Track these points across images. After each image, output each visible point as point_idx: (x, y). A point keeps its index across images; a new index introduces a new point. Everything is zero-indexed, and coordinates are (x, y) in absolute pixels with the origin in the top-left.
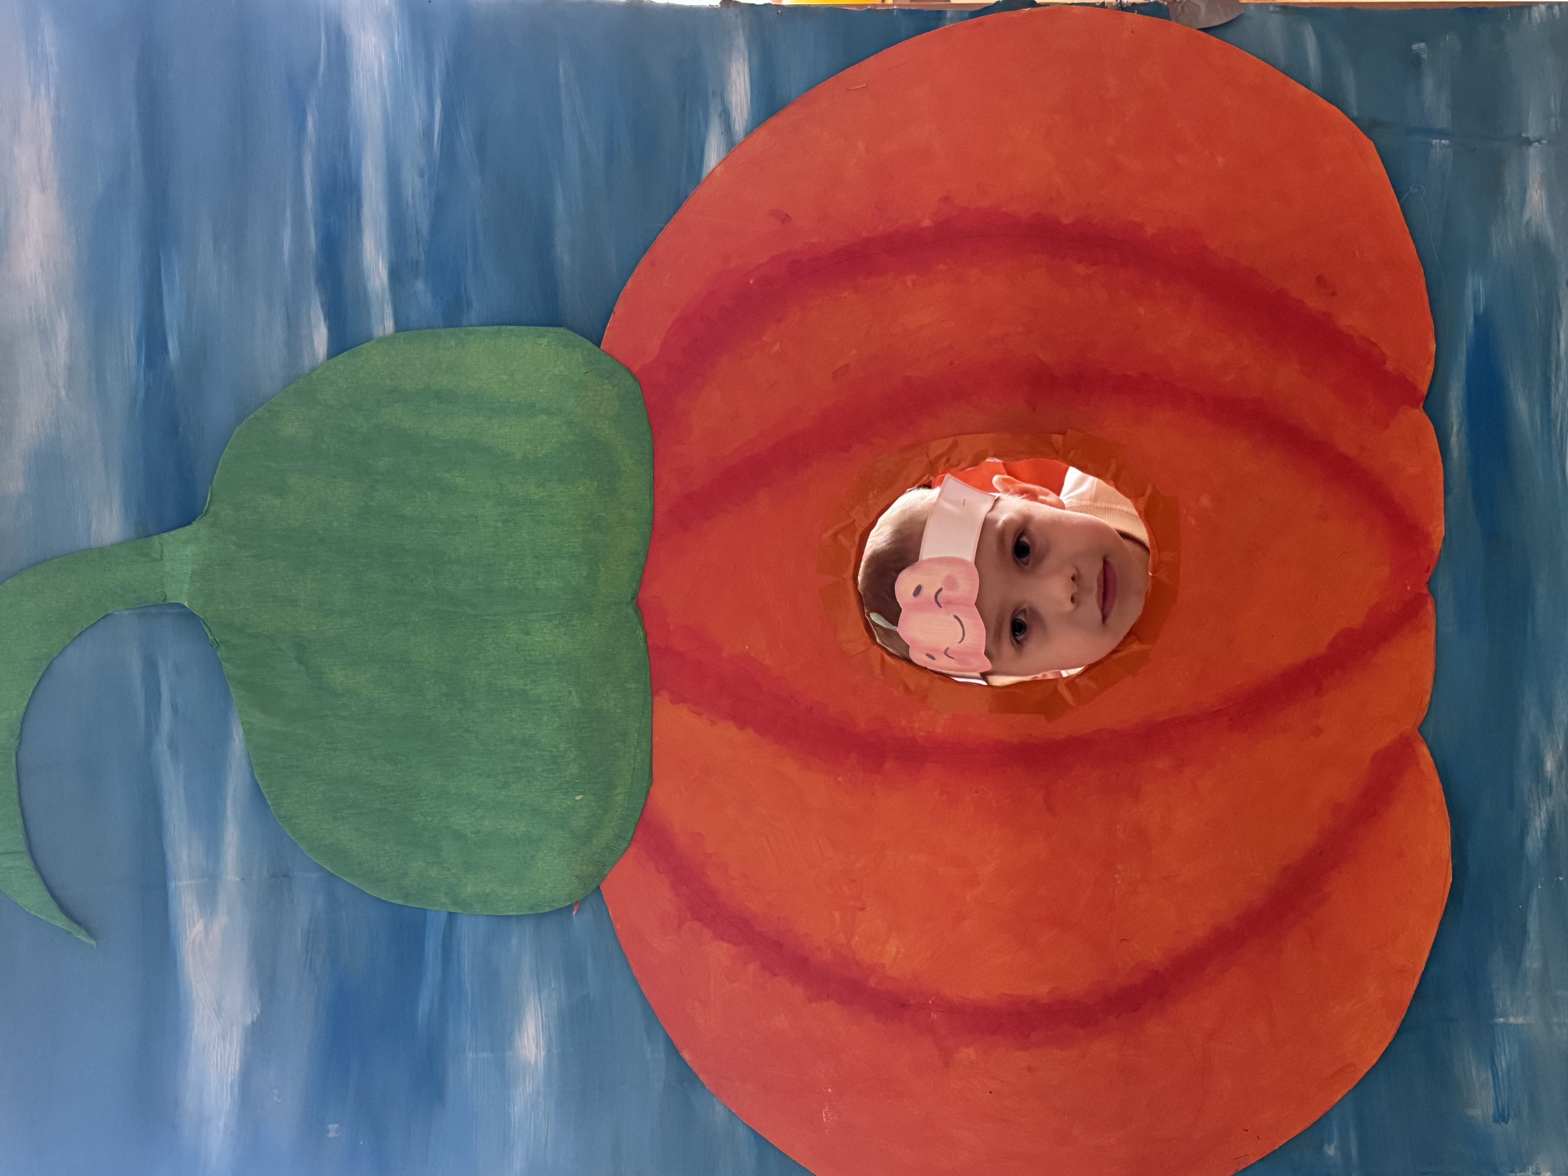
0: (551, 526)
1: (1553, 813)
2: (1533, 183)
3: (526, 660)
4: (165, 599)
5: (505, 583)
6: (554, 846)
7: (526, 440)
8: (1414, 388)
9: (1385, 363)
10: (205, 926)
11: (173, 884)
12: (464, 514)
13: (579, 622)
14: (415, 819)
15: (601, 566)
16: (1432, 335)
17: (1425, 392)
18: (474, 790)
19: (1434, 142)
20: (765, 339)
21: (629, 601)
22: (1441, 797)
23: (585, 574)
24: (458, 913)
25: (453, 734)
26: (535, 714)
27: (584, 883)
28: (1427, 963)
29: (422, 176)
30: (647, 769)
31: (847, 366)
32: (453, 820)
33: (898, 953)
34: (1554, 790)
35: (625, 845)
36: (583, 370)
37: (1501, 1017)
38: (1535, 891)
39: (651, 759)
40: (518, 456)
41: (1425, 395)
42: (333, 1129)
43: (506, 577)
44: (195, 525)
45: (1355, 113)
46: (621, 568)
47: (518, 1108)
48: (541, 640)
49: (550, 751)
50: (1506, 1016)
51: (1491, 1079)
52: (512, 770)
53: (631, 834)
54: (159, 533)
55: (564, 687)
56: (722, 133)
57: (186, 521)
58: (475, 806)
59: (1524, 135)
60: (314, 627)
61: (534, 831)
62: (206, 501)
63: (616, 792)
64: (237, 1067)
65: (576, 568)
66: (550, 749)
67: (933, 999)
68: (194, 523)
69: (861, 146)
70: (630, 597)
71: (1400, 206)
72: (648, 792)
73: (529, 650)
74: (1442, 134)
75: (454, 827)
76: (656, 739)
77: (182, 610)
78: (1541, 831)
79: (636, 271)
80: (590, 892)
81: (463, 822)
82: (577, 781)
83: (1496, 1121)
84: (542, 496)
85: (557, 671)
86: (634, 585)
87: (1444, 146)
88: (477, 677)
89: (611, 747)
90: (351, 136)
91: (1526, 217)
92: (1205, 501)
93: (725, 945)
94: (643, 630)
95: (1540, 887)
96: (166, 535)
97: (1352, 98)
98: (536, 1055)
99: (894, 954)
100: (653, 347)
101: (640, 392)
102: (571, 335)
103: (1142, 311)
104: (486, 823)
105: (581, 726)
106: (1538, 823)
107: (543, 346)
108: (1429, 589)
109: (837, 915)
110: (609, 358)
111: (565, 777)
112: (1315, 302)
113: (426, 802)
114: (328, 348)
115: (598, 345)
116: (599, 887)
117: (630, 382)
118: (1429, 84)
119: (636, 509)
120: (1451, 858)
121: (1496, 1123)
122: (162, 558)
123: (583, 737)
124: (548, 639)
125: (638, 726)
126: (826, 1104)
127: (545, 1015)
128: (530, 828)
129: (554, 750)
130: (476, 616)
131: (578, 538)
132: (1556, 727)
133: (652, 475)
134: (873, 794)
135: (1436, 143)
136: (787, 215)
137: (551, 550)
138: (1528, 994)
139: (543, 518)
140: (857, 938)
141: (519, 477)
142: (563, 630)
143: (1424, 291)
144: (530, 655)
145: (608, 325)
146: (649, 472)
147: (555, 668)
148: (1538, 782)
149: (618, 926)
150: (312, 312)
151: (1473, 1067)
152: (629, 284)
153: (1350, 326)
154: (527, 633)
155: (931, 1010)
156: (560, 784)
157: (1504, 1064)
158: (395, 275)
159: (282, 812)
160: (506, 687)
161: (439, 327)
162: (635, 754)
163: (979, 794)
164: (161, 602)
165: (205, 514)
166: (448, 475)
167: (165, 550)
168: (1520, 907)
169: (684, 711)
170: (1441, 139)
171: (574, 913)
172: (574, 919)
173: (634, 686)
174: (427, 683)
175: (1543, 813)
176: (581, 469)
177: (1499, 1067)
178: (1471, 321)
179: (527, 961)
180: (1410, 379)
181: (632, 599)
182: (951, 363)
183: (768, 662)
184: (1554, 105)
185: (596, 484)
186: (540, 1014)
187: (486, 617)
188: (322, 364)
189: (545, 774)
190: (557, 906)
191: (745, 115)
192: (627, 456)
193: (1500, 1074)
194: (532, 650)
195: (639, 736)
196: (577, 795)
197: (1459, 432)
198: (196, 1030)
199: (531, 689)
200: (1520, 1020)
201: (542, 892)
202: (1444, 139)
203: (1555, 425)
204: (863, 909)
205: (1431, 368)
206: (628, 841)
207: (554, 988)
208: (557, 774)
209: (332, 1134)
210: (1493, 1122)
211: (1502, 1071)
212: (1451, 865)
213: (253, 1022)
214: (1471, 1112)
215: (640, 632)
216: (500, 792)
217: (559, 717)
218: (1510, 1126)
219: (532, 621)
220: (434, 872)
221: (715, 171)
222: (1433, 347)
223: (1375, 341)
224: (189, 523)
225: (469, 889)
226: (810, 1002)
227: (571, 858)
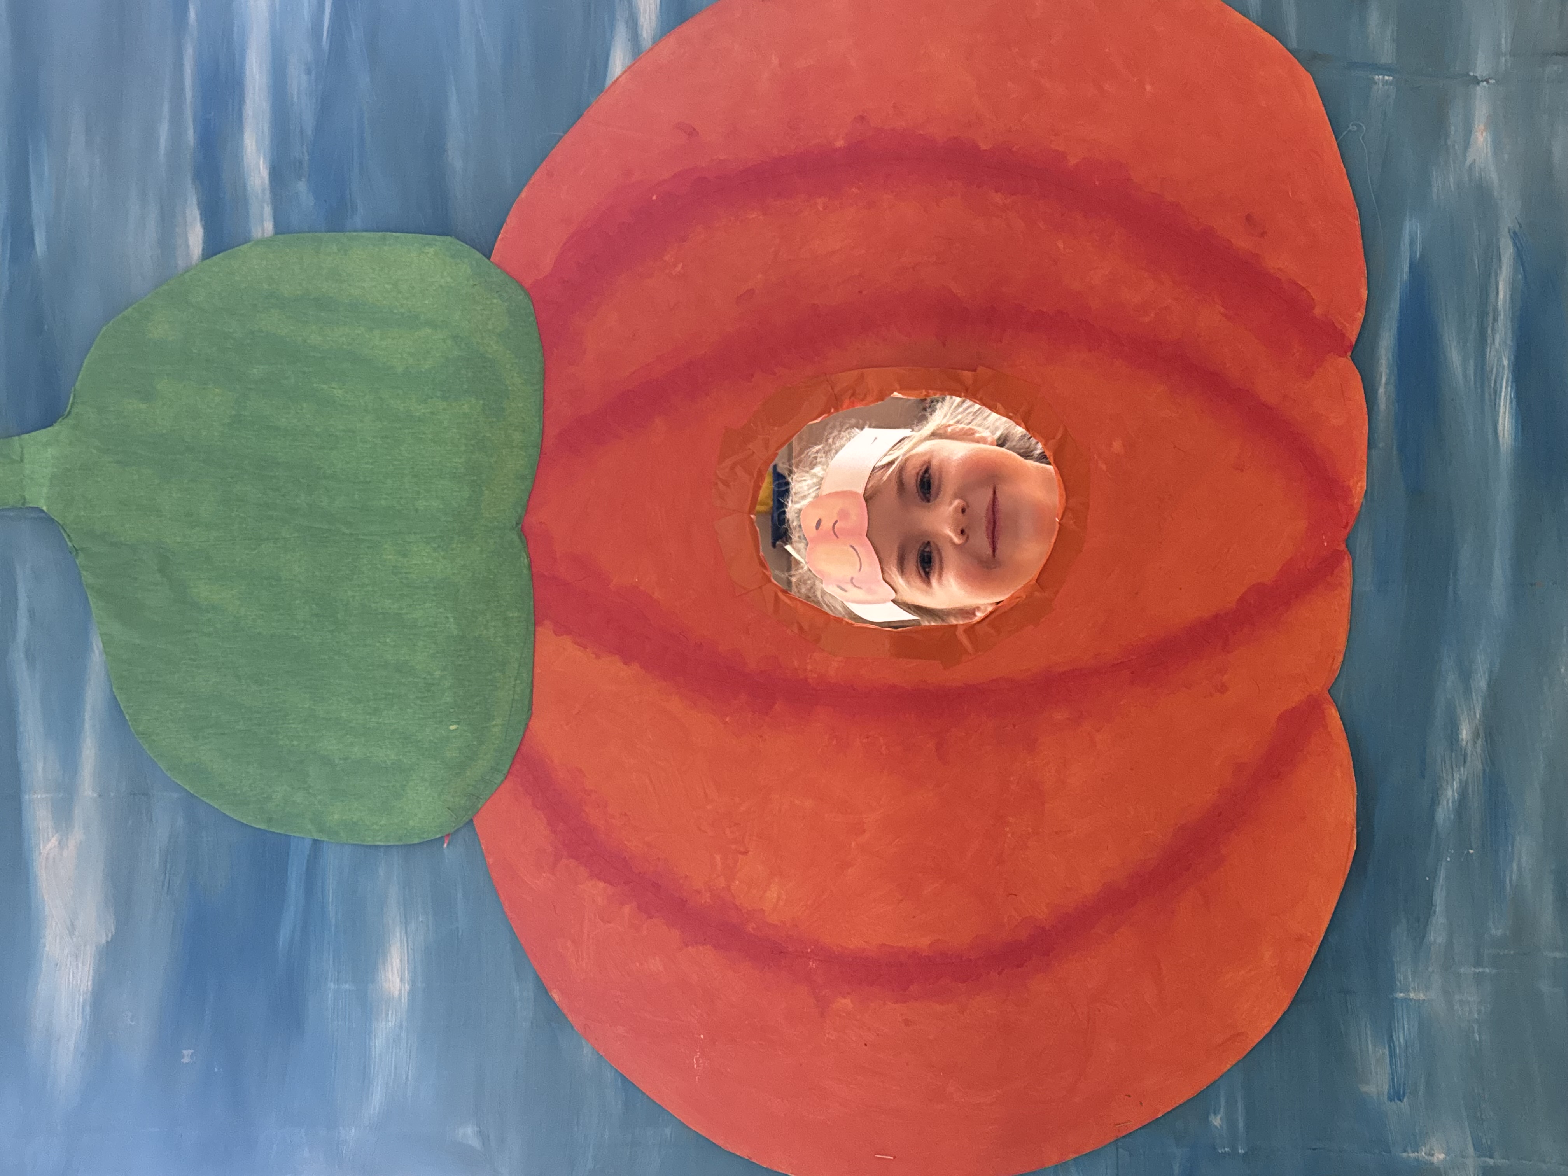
0: (432, 444)
1: (1467, 782)
2: (1479, 125)
3: (402, 582)
4: (23, 504)
5: (383, 502)
6: (426, 776)
7: (409, 353)
8: (1343, 335)
9: (1313, 309)
10: (59, 843)
11: (27, 797)
12: (341, 428)
13: (459, 546)
14: (281, 743)
15: (484, 488)
16: (1364, 281)
17: (1354, 340)
18: (343, 714)
19: (1377, 77)
20: (666, 258)
21: (514, 526)
22: (1348, 762)
23: (467, 495)
24: (323, 841)
25: (323, 657)
26: (410, 639)
27: (456, 815)
28: (1326, 933)
29: (309, 72)
30: (527, 702)
31: (751, 292)
32: (321, 745)
33: (779, 898)
34: (1469, 759)
35: (500, 778)
36: (471, 282)
37: (1401, 992)
38: (1444, 863)
39: (532, 691)
40: (400, 370)
41: (1354, 344)
42: (187, 1055)
43: (385, 496)
44: (56, 427)
45: (1294, 45)
46: (506, 491)
47: (379, 1043)
48: (419, 563)
49: (425, 678)
50: (1407, 991)
51: (1387, 1053)
52: (383, 696)
53: (508, 766)
54: (19, 435)
55: (440, 612)
56: (629, 40)
57: (47, 422)
58: (344, 732)
59: (1471, 74)
60: (179, 539)
61: (405, 761)
62: (68, 403)
63: (494, 723)
64: (90, 989)
65: (458, 490)
66: (424, 676)
67: (813, 947)
68: (55, 424)
69: (775, 61)
70: (514, 523)
71: (1338, 144)
72: (527, 725)
73: (406, 573)
74: (1385, 69)
75: (322, 752)
76: (538, 671)
77: (42, 515)
78: (1453, 802)
79: (531, 182)
80: (462, 825)
81: (331, 747)
82: (452, 710)
83: (1391, 1099)
84: (424, 413)
85: (435, 595)
86: (519, 510)
87: (1386, 83)
88: (351, 600)
89: (489, 677)
90: (235, 29)
91: (1469, 161)
92: (1117, 446)
93: (601, 885)
94: (527, 556)
95: (1449, 859)
96: (26, 436)
97: (1292, 29)
98: (400, 990)
99: (774, 900)
100: (548, 262)
101: (532, 308)
102: (459, 245)
103: (1060, 244)
104: (356, 749)
105: (459, 653)
106: (1450, 793)
107: (429, 255)
108: (1347, 547)
109: (718, 858)
110: (499, 270)
111: (438, 706)
112: (1243, 242)
113: (293, 726)
114: (203, 250)
115: (489, 258)
116: (471, 820)
117: (521, 297)
118: (1374, 17)
119: (524, 431)
120: (1355, 826)
121: (1391, 1101)
122: (22, 460)
123: (460, 665)
124: (426, 562)
125: (518, 656)
126: (698, 1050)
127: (411, 949)
128: (401, 757)
129: (428, 677)
130: (351, 535)
131: (460, 458)
132: (1474, 694)
133: (542, 396)
134: (761, 736)
135: (1379, 79)
136: (694, 129)
137: (432, 469)
138: (1430, 969)
139: (424, 436)
140: (737, 882)
141: (401, 392)
142: (442, 553)
143: (1359, 233)
144: (407, 578)
145: (500, 236)
146: (539, 393)
147: (433, 593)
148: (1452, 751)
149: (491, 861)
150: (188, 212)
151: (1370, 1043)
152: (523, 195)
153: (1279, 269)
154: (405, 556)
155: (810, 958)
156: (434, 713)
157: (1402, 1040)
158: (277, 175)
159: (140, 729)
160: (381, 611)
161: (321, 232)
162: (515, 685)
163: (869, 740)
164: (20, 506)
165: (67, 417)
166: (325, 387)
167: (25, 452)
168: (1427, 879)
169: (567, 641)
170: (1384, 75)
171: (445, 845)
172: (446, 852)
173: (516, 615)
174: (297, 602)
175: (1456, 783)
176: (465, 387)
177: (1397, 1043)
178: (1406, 268)
179: (394, 892)
180: (1339, 327)
181: (517, 524)
182: (860, 292)
183: (657, 595)
184: (1505, 44)
185: (482, 402)
186: (406, 946)
187: (361, 537)
188: (197, 265)
189: (419, 702)
190: (427, 837)
191: (654, 24)
192: (516, 375)
193: (1398, 1051)
194: (410, 573)
195: (520, 665)
196: (451, 725)
197: (1387, 384)
198: (47, 949)
199: (407, 614)
200: (1421, 996)
201: (411, 823)
202: (1389, 76)
203: (1489, 379)
204: (745, 853)
205: (1361, 315)
206: (504, 774)
207: (422, 922)
208: (432, 703)
209: (186, 1060)
210: (1389, 1098)
211: (1400, 1047)
212: (1355, 831)
213: (107, 942)
214: (1365, 1089)
215: (524, 559)
216: (371, 719)
217: (435, 643)
218: (1405, 1105)
219: (411, 542)
220: (299, 797)
221: (620, 79)
222: (1364, 293)
223: (1303, 285)
224: (51, 425)
225: (336, 817)
226: (687, 946)
227: (443, 789)
